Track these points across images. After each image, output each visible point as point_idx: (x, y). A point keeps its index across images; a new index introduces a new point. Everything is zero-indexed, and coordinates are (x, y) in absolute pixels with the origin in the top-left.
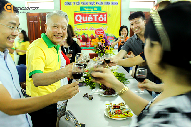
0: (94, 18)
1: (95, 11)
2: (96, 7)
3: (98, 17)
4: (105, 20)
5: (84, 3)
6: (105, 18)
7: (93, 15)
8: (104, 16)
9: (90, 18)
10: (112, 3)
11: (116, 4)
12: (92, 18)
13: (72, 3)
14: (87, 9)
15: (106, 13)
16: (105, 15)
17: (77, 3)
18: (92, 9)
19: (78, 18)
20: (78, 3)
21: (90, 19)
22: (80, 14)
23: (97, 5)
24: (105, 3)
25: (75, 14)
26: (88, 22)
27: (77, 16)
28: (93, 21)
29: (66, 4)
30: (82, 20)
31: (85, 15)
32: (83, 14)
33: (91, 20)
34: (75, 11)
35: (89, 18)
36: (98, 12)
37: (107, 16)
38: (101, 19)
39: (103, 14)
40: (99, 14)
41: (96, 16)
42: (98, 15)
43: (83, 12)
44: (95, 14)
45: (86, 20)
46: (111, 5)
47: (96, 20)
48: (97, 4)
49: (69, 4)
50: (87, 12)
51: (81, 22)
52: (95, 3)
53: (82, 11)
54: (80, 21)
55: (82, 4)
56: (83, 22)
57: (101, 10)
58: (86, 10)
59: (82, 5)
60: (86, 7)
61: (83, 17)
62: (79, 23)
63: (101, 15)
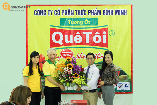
0: (84, 37)
1: (86, 25)
2: (89, 19)
3: (91, 36)
4: (104, 41)
5: (67, 13)
6: (104, 37)
7: (84, 33)
8: (101, 35)
9: (78, 37)
10: (117, 12)
11: (124, 12)
12: (81, 38)
13: (47, 12)
14: (72, 23)
15: (106, 30)
16: (104, 33)
17: (56, 13)
18: (82, 23)
19: (57, 38)
20: (58, 13)
21: (78, 39)
22: (61, 31)
23: (91, 16)
24: (103, 12)
25: (52, 31)
26: (74, 44)
27: (54, 34)
28: (83, 43)
29: (36, 13)
30: (63, 41)
31: (69, 33)
32: (65, 31)
33: (80, 42)
34: (51, 26)
35: (76, 37)
36: (92, 27)
37: (107, 35)
38: (97, 39)
39: (101, 31)
40: (94, 31)
41: (87, 34)
42: (91, 33)
43: (65, 27)
44: (86, 31)
45: (71, 41)
46: (114, 16)
47: (87, 41)
48: (90, 14)
49: (42, 13)
50: (72, 28)
51: (61, 44)
52: (87, 12)
53: (63, 25)
54: (60, 42)
55: (64, 14)
56: (65, 44)
57: (97, 24)
58: (71, 25)
59: (64, 16)
60: (71, 19)
61: (66, 37)
62: (59, 45)
63: (97, 33)
